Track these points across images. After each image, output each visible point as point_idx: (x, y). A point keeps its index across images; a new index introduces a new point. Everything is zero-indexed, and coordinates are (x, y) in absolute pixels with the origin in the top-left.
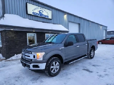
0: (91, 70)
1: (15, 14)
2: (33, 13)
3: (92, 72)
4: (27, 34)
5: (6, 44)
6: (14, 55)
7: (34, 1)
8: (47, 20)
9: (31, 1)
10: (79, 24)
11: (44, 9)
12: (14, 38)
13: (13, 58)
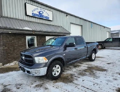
4: (27, 37)
7: (33, 1)
9: (30, 1)
11: (44, 10)
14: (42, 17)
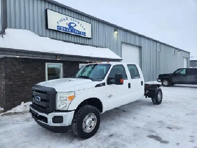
0: (164, 139)
1: (25, 28)
2: (58, 26)
3: (166, 142)
5: (6, 82)
6: (20, 104)
8: (83, 40)
10: (140, 47)
13: (19, 109)
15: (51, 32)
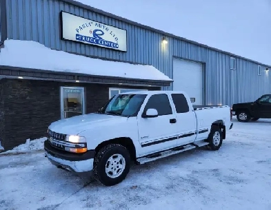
1: (32, 39)
4: (62, 88)
5: (6, 112)
8: (114, 54)
11: (106, 26)
12: (28, 98)
13: (22, 148)
14: (101, 42)
15: (68, 44)
